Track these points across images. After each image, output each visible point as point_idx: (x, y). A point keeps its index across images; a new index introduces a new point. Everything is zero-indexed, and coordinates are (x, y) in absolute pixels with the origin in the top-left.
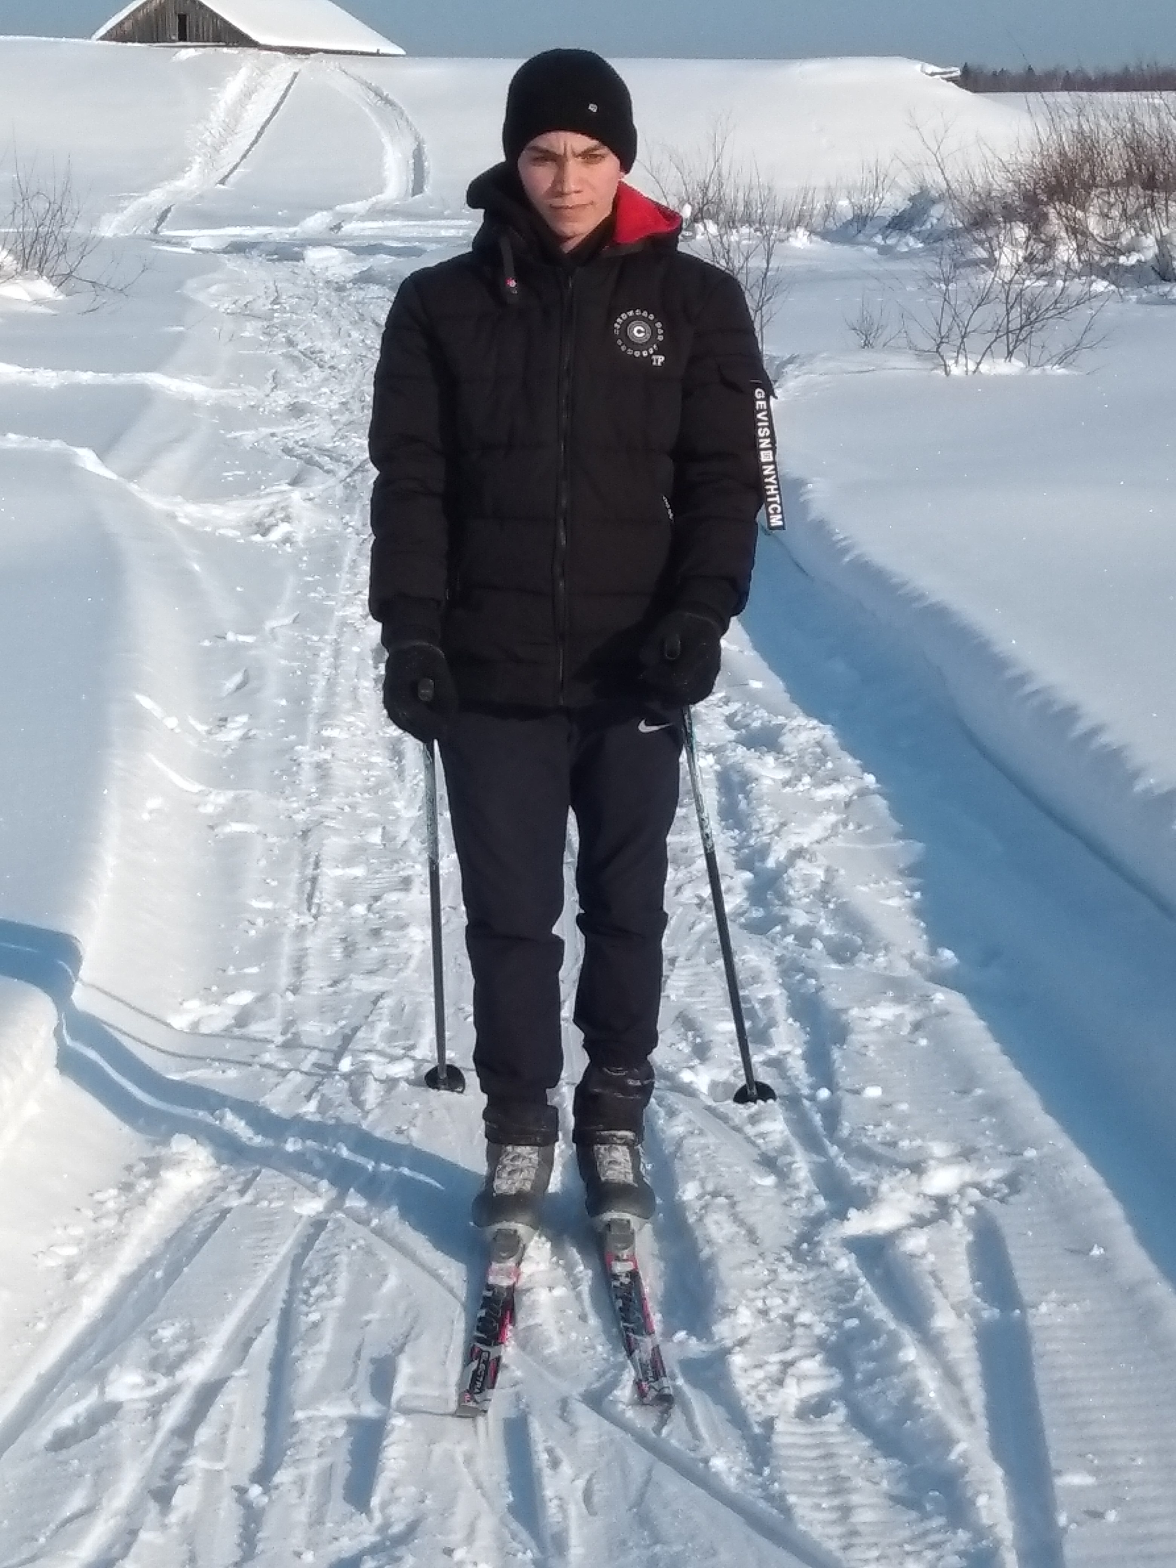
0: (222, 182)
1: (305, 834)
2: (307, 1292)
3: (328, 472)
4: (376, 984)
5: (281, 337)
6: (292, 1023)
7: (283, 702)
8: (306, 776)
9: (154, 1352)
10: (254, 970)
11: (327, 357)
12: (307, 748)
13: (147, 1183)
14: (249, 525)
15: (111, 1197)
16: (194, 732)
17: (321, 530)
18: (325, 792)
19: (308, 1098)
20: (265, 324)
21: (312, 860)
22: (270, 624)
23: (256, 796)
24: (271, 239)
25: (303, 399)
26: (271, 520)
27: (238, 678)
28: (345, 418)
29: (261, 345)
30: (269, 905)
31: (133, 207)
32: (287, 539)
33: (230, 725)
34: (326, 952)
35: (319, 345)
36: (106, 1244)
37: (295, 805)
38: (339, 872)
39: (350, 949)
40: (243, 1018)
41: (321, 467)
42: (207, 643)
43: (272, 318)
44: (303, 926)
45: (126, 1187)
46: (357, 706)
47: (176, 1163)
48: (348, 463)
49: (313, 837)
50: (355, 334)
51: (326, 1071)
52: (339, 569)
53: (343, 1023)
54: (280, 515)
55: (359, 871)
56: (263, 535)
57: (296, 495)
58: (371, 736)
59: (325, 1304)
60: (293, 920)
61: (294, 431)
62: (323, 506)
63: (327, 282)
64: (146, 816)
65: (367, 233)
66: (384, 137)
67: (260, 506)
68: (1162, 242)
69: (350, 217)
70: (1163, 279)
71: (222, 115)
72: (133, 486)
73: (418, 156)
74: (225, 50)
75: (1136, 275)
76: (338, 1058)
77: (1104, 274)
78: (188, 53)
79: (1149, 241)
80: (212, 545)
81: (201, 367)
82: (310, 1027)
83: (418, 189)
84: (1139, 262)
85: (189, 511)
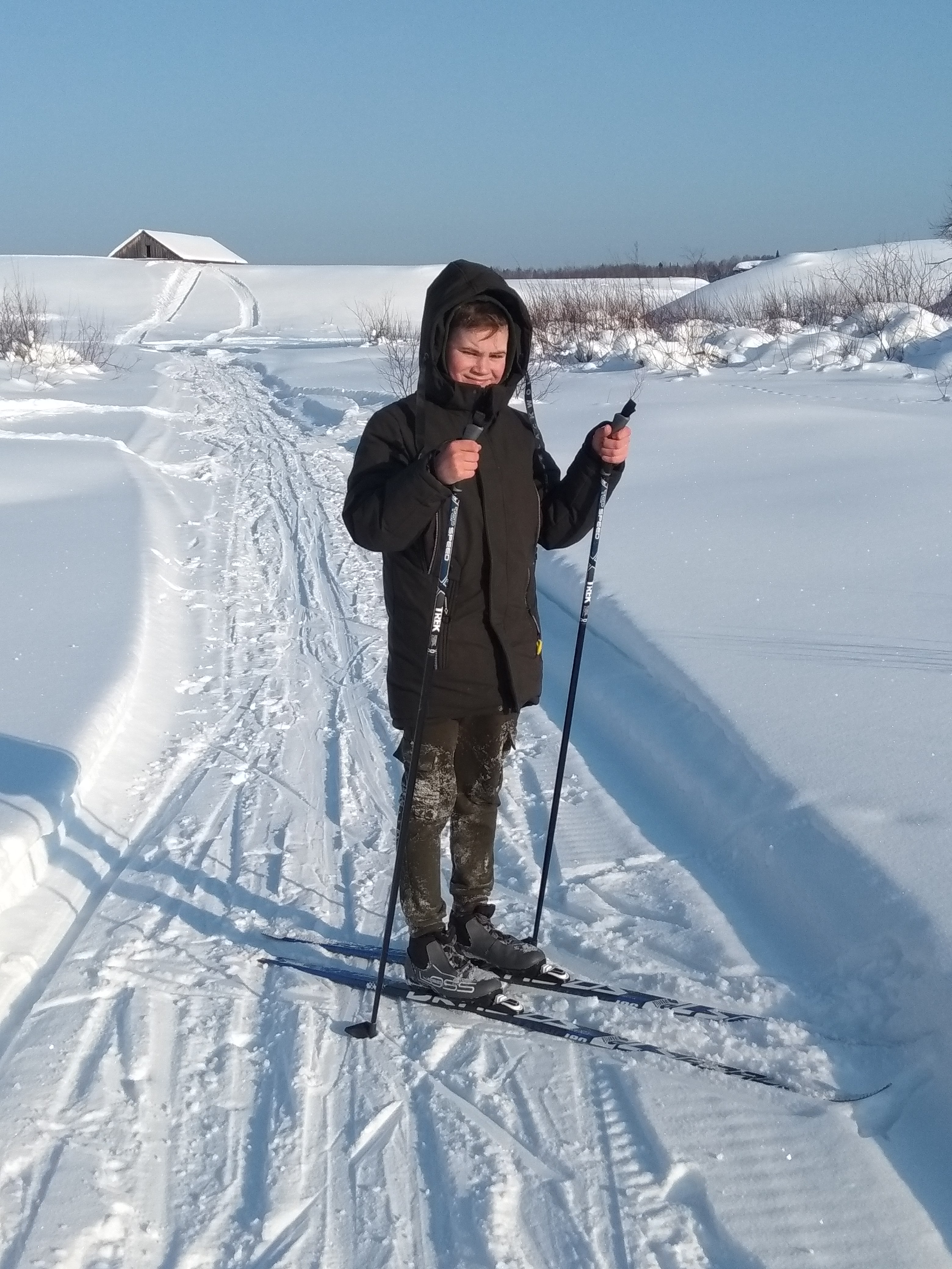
0: (169, 320)
1: (228, 608)
3: (225, 450)
4: (263, 672)
5: (200, 390)
6: (229, 689)
7: (215, 551)
8: (227, 583)
10: (211, 667)
11: (220, 399)
12: (226, 571)
13: (172, 759)
14: (193, 473)
15: (157, 764)
16: (178, 565)
17: (224, 476)
18: (235, 590)
19: (238, 721)
20: (192, 384)
21: (232, 619)
22: (206, 517)
23: (206, 592)
24: (191, 345)
25: (211, 417)
26: (202, 472)
27: (194, 541)
28: (230, 426)
29: (192, 393)
30: (215, 639)
31: (129, 331)
32: (210, 480)
33: (192, 562)
34: (241, 659)
35: (216, 393)
37: (223, 596)
38: (243, 624)
39: (251, 658)
40: (207, 688)
41: (222, 447)
42: (179, 526)
43: (194, 381)
44: (230, 648)
45: (163, 761)
46: (247, 553)
47: (184, 750)
48: (234, 446)
49: (231, 609)
50: (232, 388)
51: (246, 708)
52: (234, 493)
53: (250, 689)
54: (206, 469)
55: (252, 624)
56: (200, 478)
57: (213, 460)
58: (253, 566)
60: (226, 645)
61: (209, 432)
62: (224, 465)
63: (218, 365)
64: (160, 602)
65: (234, 342)
66: (240, 301)
67: (196, 465)
68: (579, 345)
69: (226, 335)
70: (580, 361)
71: (168, 291)
72: (141, 457)
73: (255, 309)
74: (168, 262)
75: (568, 360)
76: (249, 704)
77: (554, 360)
78: (152, 263)
79: (574, 345)
80: (178, 483)
81: (166, 404)
82: (236, 691)
83: (255, 323)
84: (569, 354)
85: (166, 468)
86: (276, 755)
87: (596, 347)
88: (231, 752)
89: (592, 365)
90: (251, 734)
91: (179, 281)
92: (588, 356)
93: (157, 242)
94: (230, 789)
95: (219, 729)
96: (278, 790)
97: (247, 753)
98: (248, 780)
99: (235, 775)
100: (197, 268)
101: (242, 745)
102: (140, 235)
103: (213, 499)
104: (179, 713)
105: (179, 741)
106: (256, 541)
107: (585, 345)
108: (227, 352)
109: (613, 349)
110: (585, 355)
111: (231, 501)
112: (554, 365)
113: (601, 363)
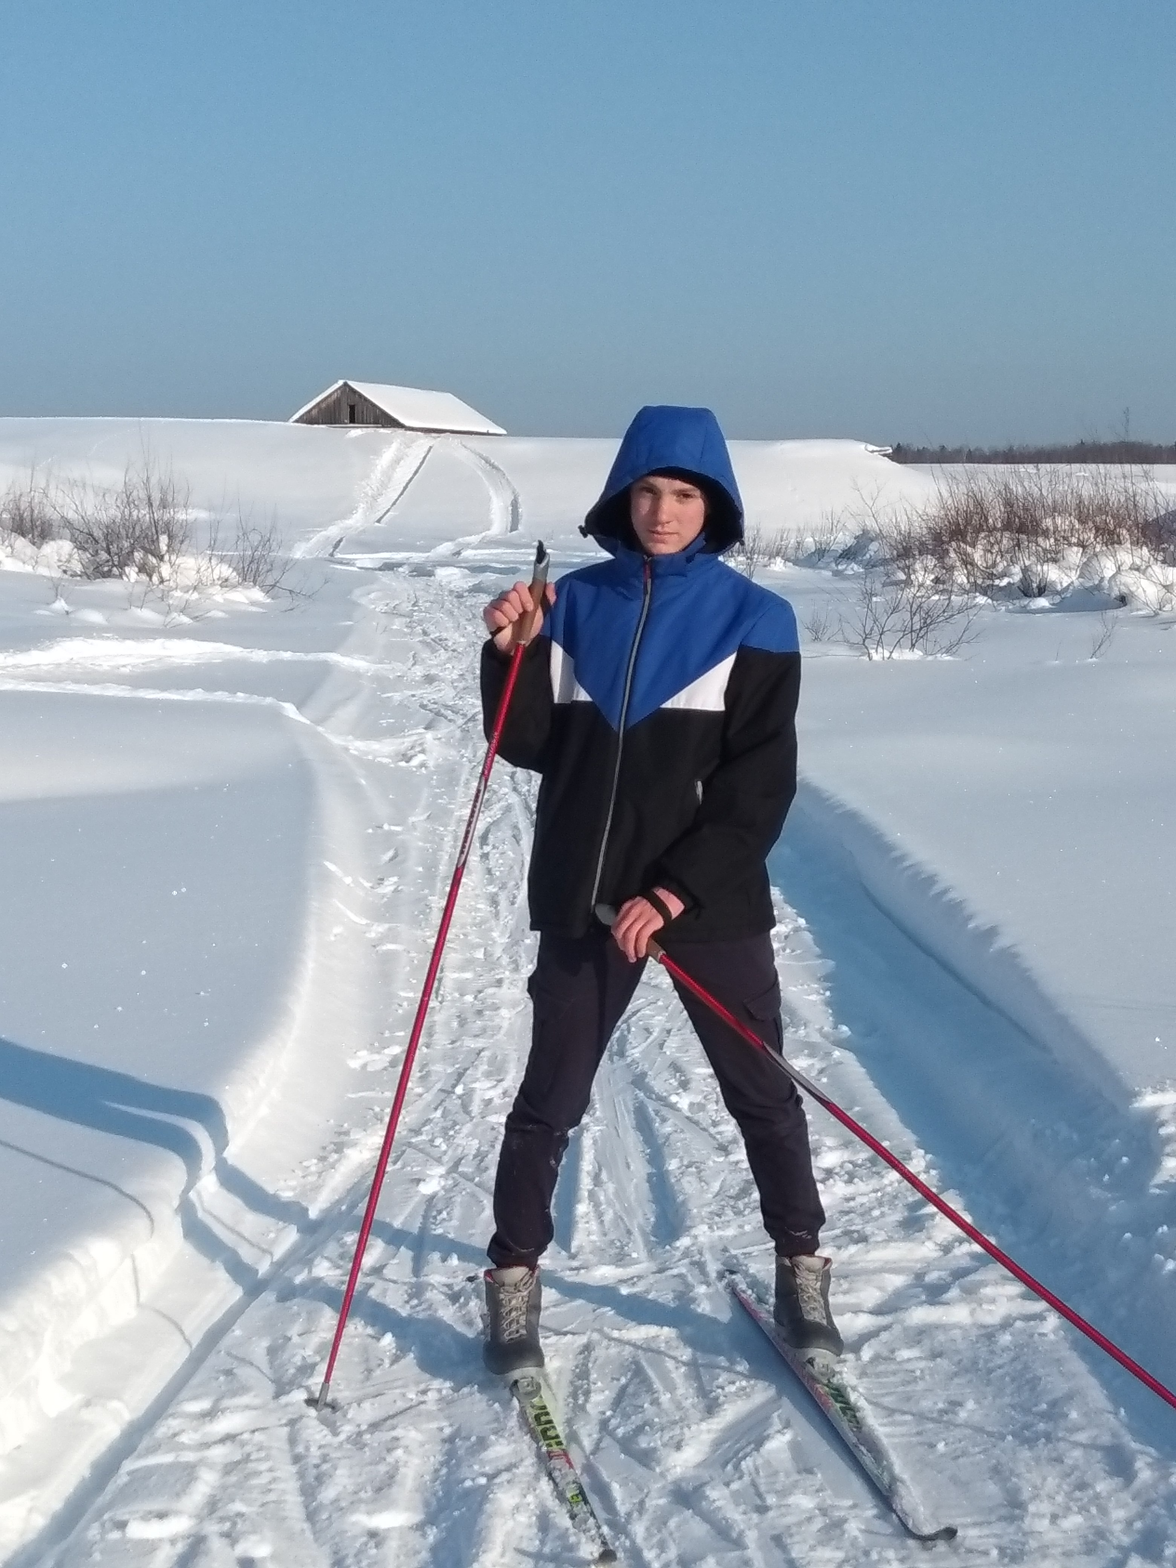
0: (379, 521)
2: (435, 1218)
3: (450, 720)
4: (479, 1043)
5: (419, 629)
6: (426, 1065)
7: (421, 869)
8: (435, 916)
9: (341, 1250)
11: (450, 644)
12: (436, 898)
13: (335, 1156)
14: (397, 754)
15: (313, 1163)
16: (363, 887)
17: (445, 759)
20: (408, 620)
22: (412, 819)
23: (402, 927)
24: (412, 561)
25: (433, 671)
27: (391, 853)
28: (460, 683)
29: (405, 634)
30: (411, 995)
31: (317, 538)
32: (423, 765)
33: (386, 883)
34: (447, 1021)
35: (445, 635)
36: (311, 1190)
37: (428, 933)
39: (463, 1021)
40: (395, 1062)
41: (446, 717)
42: (370, 831)
43: (412, 616)
45: (322, 1158)
47: (354, 1145)
48: (464, 715)
50: (467, 629)
51: (449, 1092)
52: (457, 785)
53: (458, 1065)
54: (418, 749)
55: (468, 975)
56: (408, 761)
57: (429, 736)
59: (446, 1224)
61: (427, 694)
62: (447, 744)
63: (451, 591)
64: (332, 938)
65: (478, 557)
67: (403, 744)
68: (1025, 570)
69: (466, 546)
70: (1025, 595)
71: (379, 476)
72: (320, 729)
74: (383, 430)
75: (1006, 593)
76: (454, 1086)
77: (984, 592)
78: (356, 431)
79: (1016, 569)
80: (373, 768)
81: (364, 649)
82: (437, 1068)
83: (514, 528)
84: (1009, 583)
85: (357, 746)
86: (486, 1157)
87: (1052, 573)
88: (421, 1151)
89: (1044, 602)
90: (453, 1127)
91: (397, 460)
92: (1038, 588)
93: (369, 401)
95: (407, 1120)
97: (445, 1152)
98: (443, 1189)
99: (424, 1181)
100: (426, 440)
101: (438, 1142)
102: (338, 390)
103: (425, 793)
104: (349, 1096)
105: (347, 1133)
106: (485, 856)
107: (1035, 570)
108: (467, 571)
109: (1079, 577)
110: (1034, 585)
111: (452, 796)
112: (983, 600)
113: (1058, 599)
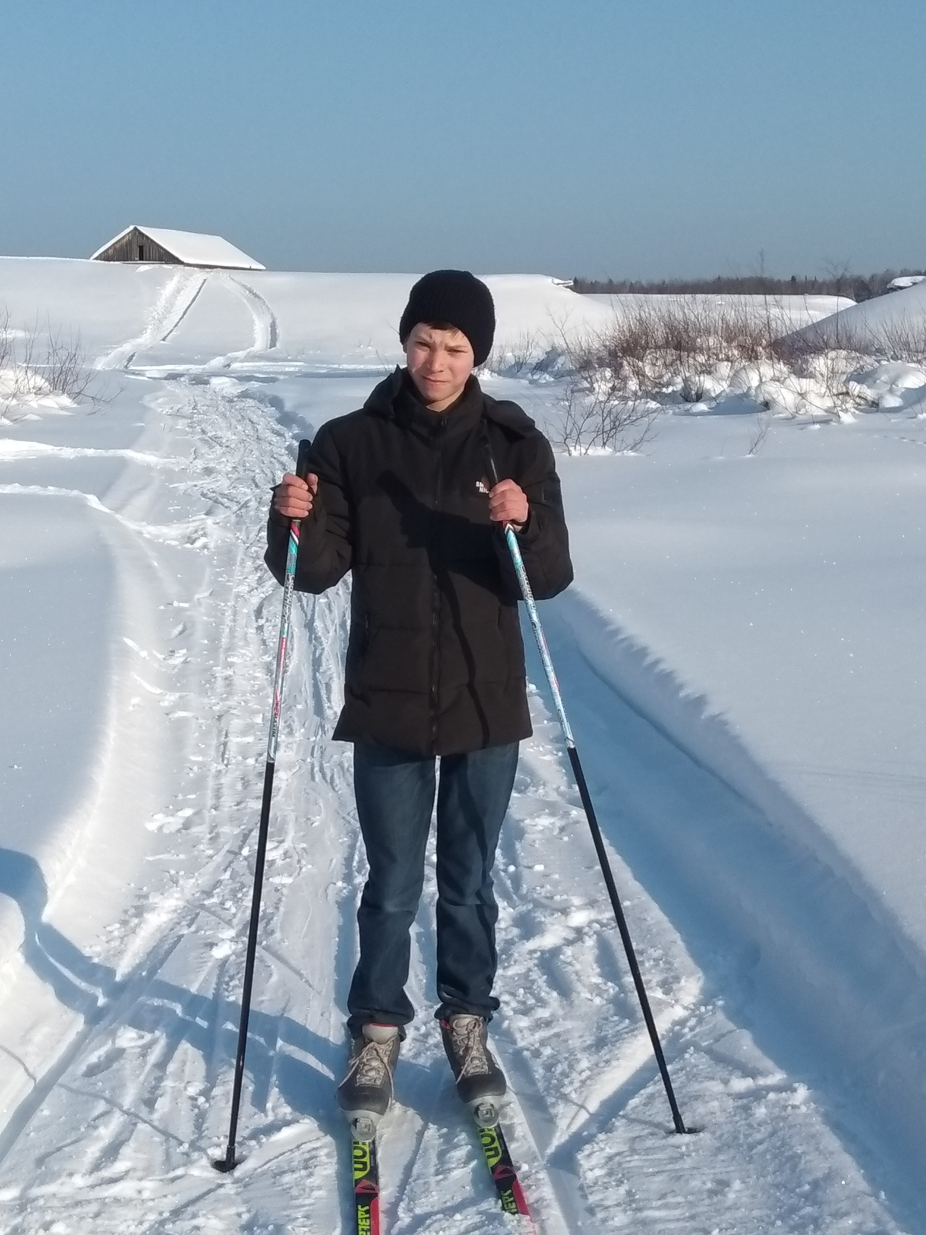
0: (164, 339)
1: (220, 717)
3: (227, 507)
5: (198, 429)
6: (215, 827)
7: (206, 642)
8: (220, 684)
10: (193, 796)
11: (224, 441)
12: (220, 668)
13: (136, 921)
14: (183, 538)
15: (116, 929)
16: (158, 660)
17: (224, 541)
18: (230, 694)
19: (225, 870)
20: (189, 421)
21: (224, 732)
22: (197, 596)
23: (192, 696)
24: (191, 372)
25: (212, 465)
27: (180, 628)
28: (235, 476)
29: (188, 433)
30: (200, 759)
31: (113, 354)
32: (205, 547)
33: (176, 655)
34: (233, 786)
35: (219, 434)
37: (214, 701)
38: (239, 740)
39: (246, 785)
40: (187, 825)
41: (223, 504)
42: (162, 607)
43: (192, 418)
44: (220, 771)
45: (125, 923)
46: (247, 644)
47: (153, 909)
48: (239, 503)
49: (224, 720)
53: (243, 827)
54: (201, 532)
55: (250, 741)
56: (192, 544)
57: (210, 521)
58: (255, 661)
60: (215, 767)
61: (207, 484)
62: (225, 528)
63: (223, 397)
64: (131, 708)
65: (245, 369)
66: (255, 317)
67: (188, 528)
68: (686, 380)
69: (236, 360)
70: (687, 401)
71: (164, 302)
72: (118, 517)
73: (273, 326)
74: (165, 266)
75: (672, 399)
76: (241, 848)
77: (654, 398)
78: (144, 268)
79: (679, 380)
80: (163, 550)
81: (154, 446)
82: (225, 829)
83: (273, 344)
84: (673, 391)
85: (150, 530)
86: (272, 918)
87: (708, 383)
88: (213, 913)
89: (702, 407)
90: (241, 889)
91: (178, 291)
92: (697, 394)
93: (152, 241)
94: (210, 964)
95: (199, 882)
96: (273, 967)
97: (235, 915)
98: (234, 953)
99: (217, 945)
100: (200, 275)
101: (228, 904)
102: (130, 232)
103: (208, 571)
104: (147, 858)
105: (146, 897)
106: (260, 628)
107: (693, 380)
108: (235, 380)
109: (729, 386)
110: (693, 392)
111: (230, 574)
112: (653, 405)
113: (714, 404)
